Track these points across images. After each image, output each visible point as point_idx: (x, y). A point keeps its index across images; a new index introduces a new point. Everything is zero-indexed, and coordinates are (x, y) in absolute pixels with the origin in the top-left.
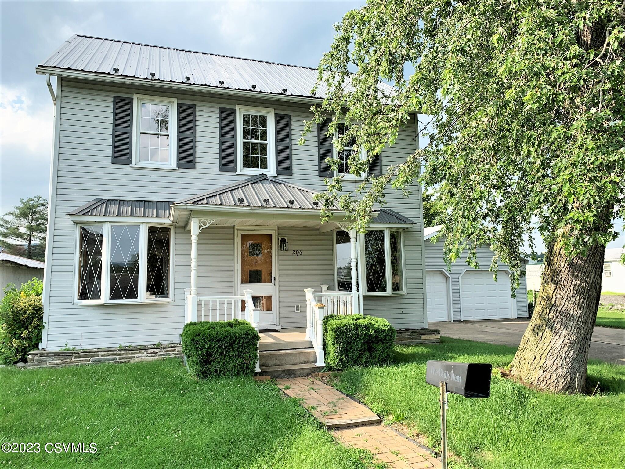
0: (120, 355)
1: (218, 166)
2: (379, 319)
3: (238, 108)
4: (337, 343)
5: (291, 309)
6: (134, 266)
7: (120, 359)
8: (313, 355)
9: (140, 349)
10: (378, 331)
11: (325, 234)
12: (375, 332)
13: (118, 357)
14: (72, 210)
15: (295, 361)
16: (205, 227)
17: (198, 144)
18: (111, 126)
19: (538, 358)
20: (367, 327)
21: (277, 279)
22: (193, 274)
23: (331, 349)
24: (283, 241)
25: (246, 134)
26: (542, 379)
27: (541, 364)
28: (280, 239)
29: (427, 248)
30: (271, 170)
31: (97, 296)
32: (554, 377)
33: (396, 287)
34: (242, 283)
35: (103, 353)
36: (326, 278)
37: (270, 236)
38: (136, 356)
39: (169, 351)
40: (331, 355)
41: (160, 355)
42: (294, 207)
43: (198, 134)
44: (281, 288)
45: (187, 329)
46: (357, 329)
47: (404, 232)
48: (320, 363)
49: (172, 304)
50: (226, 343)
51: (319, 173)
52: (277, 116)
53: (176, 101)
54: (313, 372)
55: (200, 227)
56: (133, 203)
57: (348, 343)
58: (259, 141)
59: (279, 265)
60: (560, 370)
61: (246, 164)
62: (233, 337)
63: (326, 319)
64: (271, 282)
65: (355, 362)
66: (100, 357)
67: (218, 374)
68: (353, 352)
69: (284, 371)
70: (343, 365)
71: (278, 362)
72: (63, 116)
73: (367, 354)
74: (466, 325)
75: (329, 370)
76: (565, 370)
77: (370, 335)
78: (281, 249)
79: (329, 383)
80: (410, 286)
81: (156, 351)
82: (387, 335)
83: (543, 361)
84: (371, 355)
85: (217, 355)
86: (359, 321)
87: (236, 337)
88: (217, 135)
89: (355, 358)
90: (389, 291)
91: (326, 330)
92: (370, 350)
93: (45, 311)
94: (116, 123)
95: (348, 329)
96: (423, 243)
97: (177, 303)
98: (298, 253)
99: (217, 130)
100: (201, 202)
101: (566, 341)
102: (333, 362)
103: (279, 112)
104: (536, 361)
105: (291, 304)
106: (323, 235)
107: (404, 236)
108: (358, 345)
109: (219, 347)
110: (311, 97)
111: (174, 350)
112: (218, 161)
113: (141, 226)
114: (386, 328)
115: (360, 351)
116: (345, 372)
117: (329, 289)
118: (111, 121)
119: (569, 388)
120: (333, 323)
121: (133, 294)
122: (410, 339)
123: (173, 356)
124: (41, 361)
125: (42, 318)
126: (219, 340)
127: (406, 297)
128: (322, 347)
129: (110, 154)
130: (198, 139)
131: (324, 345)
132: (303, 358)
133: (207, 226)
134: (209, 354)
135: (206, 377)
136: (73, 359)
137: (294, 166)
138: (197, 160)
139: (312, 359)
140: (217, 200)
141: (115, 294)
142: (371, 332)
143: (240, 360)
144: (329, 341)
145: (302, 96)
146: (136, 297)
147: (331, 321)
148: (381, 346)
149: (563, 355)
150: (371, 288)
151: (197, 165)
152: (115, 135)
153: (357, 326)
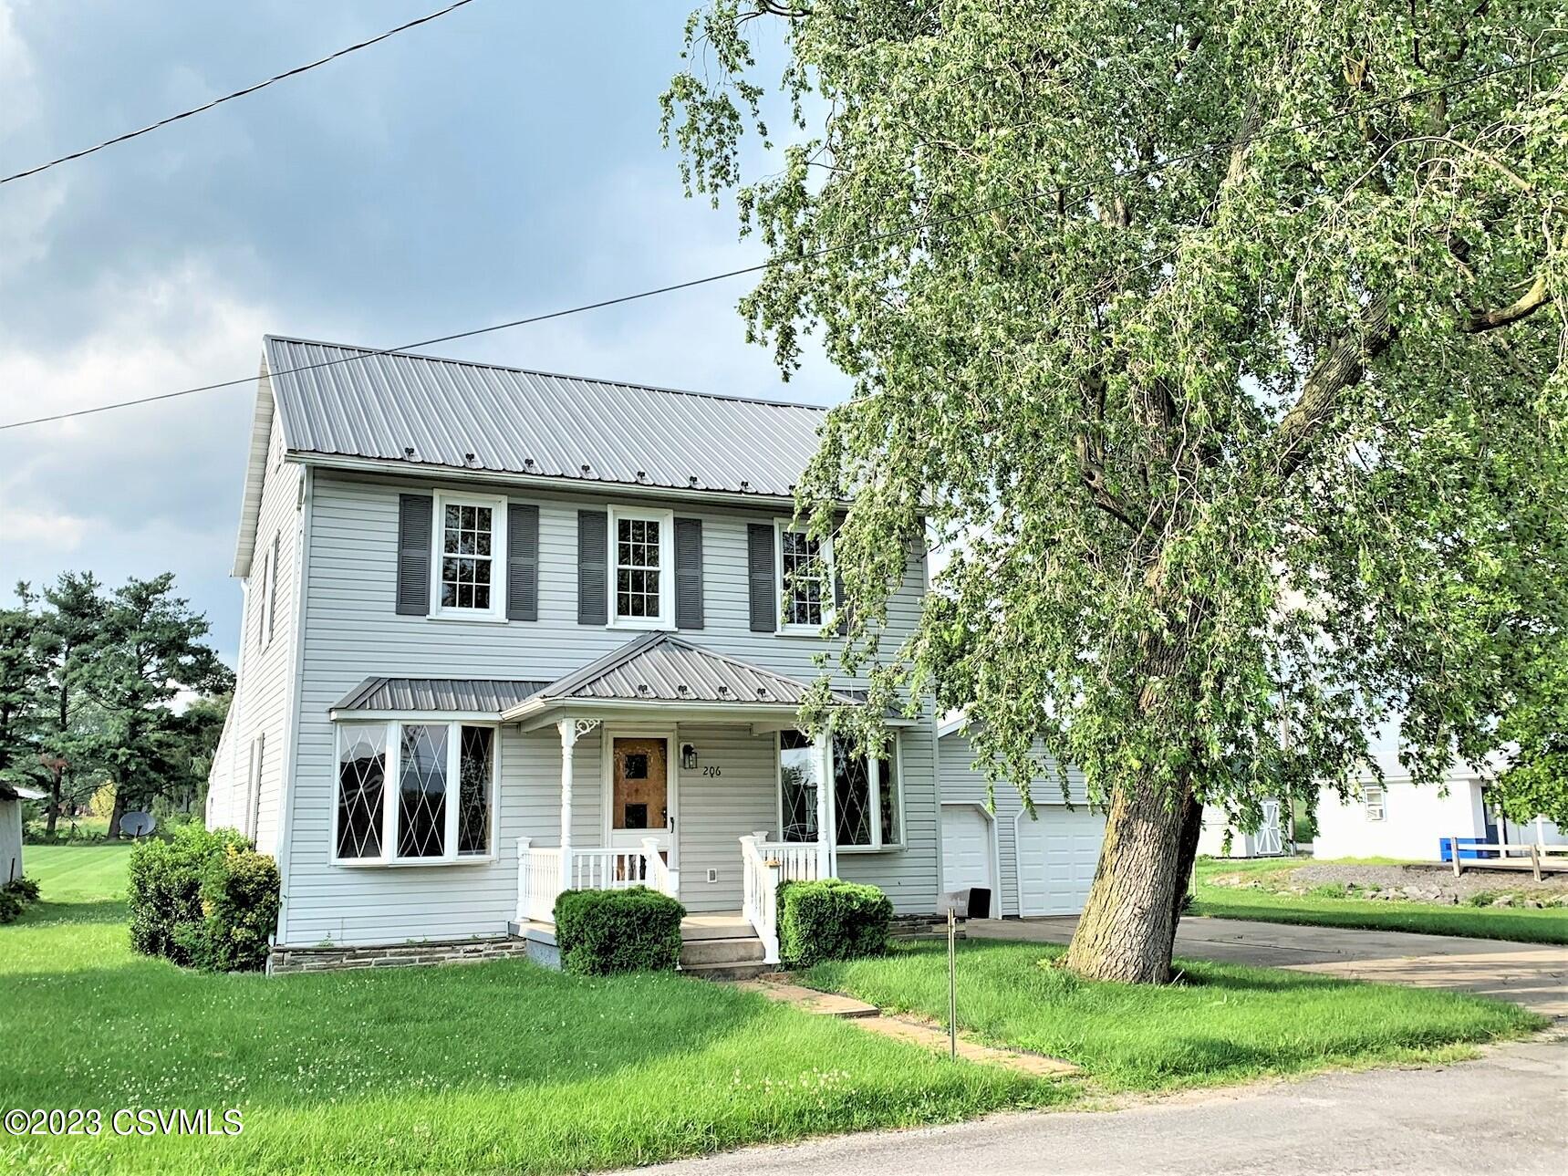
0: (421, 953)
1: (575, 615)
2: (866, 887)
3: (610, 509)
4: (802, 922)
5: (701, 877)
6: (437, 799)
7: (421, 961)
8: (758, 947)
9: (451, 945)
10: (865, 904)
11: (761, 738)
12: (862, 905)
13: (417, 957)
14: (337, 699)
15: (731, 957)
16: (583, 732)
17: (542, 576)
18: (395, 547)
19: (1100, 938)
20: (848, 898)
21: (676, 820)
22: (566, 812)
23: (792, 934)
24: (688, 750)
25: (623, 556)
26: (1105, 968)
27: (1104, 946)
28: (682, 745)
29: (943, 760)
30: (666, 619)
31: (374, 850)
32: (1121, 965)
33: (887, 836)
34: (614, 828)
35: (393, 950)
36: (761, 818)
37: (663, 742)
38: (446, 956)
39: (502, 948)
40: (791, 944)
41: (486, 955)
42: (728, 698)
43: (542, 557)
44: (684, 838)
45: (567, 902)
46: (833, 900)
47: (902, 733)
48: (772, 958)
49: (495, 866)
50: (638, 919)
51: (751, 624)
52: (678, 523)
53: (504, 500)
54: (762, 972)
55: (577, 732)
56: (435, 683)
57: (819, 924)
58: (646, 568)
59: (680, 795)
60: (1129, 953)
61: (622, 610)
62: (648, 909)
63: (782, 886)
64: (665, 826)
65: (830, 954)
66: (388, 958)
67: (629, 966)
68: (826, 938)
69: (716, 969)
70: (810, 959)
71: (703, 958)
72: (316, 531)
73: (849, 941)
74: (1026, 924)
75: (787, 969)
76: (1135, 953)
77: (853, 911)
78: (683, 765)
79: (792, 982)
80: (912, 834)
81: (480, 947)
82: (879, 910)
83: (1106, 942)
84: (854, 944)
85: (624, 938)
86: (835, 889)
87: (652, 909)
88: (575, 560)
89: (830, 947)
90: (876, 843)
91: (781, 905)
92: (854, 936)
93: (284, 878)
94: (404, 542)
95: (820, 901)
96: (936, 742)
97: (504, 864)
98: (714, 772)
99: (575, 551)
100: (583, 693)
101: (1137, 911)
102: (794, 954)
103: (680, 515)
104: (1098, 943)
105: (701, 868)
106: (755, 739)
107: (902, 741)
108: (834, 927)
109: (628, 925)
110: (741, 492)
111: (510, 947)
112: (575, 606)
113: (450, 729)
114: (878, 899)
115: (837, 936)
116: (814, 969)
117: (768, 839)
118: (395, 537)
119: (1143, 977)
120: (794, 892)
121: (435, 849)
122: (914, 931)
123: (508, 956)
124: (294, 963)
125: (278, 889)
126: (628, 914)
127: (905, 855)
128: (775, 932)
129: (393, 596)
130: (542, 567)
131: (779, 931)
132: (742, 953)
133: (588, 730)
134: (612, 937)
135: (605, 973)
136: (345, 961)
137: (706, 613)
138: (541, 604)
139: (757, 954)
140: (603, 688)
141: (406, 848)
142: (856, 905)
143: (657, 948)
144: (789, 919)
145: (724, 491)
146: (440, 854)
147: (791, 889)
148: (869, 929)
149: (1133, 932)
150: (843, 839)
151: (541, 614)
152: (402, 562)
153: (833, 896)
